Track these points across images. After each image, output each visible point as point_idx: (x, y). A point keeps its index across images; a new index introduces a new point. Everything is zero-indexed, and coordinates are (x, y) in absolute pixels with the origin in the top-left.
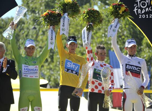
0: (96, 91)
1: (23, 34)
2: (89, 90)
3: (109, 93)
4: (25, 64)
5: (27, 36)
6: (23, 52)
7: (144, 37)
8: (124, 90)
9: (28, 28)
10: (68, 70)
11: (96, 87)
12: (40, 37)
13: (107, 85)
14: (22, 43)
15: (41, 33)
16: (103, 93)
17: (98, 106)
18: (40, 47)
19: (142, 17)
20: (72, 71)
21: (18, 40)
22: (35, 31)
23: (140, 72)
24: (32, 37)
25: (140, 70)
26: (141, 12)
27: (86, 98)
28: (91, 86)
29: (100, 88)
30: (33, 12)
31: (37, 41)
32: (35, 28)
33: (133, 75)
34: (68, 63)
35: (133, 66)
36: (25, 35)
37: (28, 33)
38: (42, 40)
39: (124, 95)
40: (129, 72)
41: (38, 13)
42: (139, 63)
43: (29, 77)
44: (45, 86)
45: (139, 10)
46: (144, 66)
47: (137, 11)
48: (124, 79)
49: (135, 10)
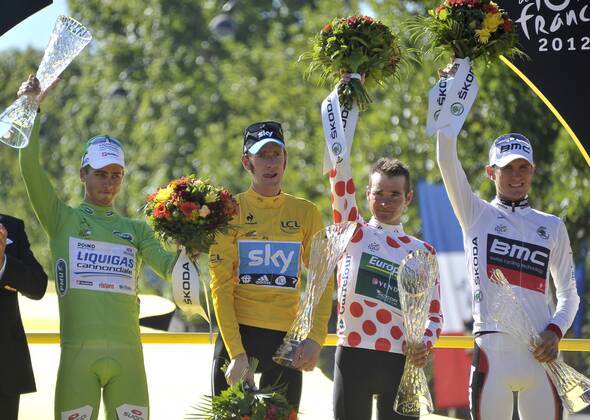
0: (368, 343)
1: (74, 115)
2: (339, 340)
4: (83, 235)
5: (89, 122)
6: (72, 187)
8: (479, 340)
9: (93, 93)
10: (255, 278)
11: (369, 328)
12: (141, 130)
14: (71, 153)
15: (144, 110)
17: (375, 402)
18: (144, 169)
19: (549, 46)
20: (272, 278)
21: (54, 141)
22: (121, 103)
23: (545, 269)
24: (112, 127)
25: (546, 261)
26: (547, 27)
27: (328, 372)
29: (383, 331)
30: (117, 28)
31: (131, 143)
32: (121, 92)
34: (251, 255)
35: (519, 243)
36: (81, 119)
37: (96, 111)
38: (150, 139)
39: (480, 358)
40: (498, 273)
41: (135, 31)
42: (542, 232)
43: (95, 287)
44: (160, 322)
45: (540, 19)
46: (560, 246)
47: (531, 23)
48: (480, 297)
49: (524, 19)
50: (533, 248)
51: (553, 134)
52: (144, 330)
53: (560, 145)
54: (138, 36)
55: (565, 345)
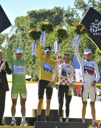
0: (63, 84)
2: (59, 83)
3: (72, 85)
4: (16, 65)
5: (17, 46)
6: (14, 57)
7: (97, 47)
8: (83, 84)
9: (18, 41)
10: (45, 69)
11: (64, 81)
12: (26, 47)
13: (71, 80)
14: (14, 51)
15: (27, 44)
16: (68, 85)
17: (65, 94)
18: (26, 54)
19: (95, 34)
20: (48, 70)
21: (12, 49)
23: (94, 71)
24: (21, 46)
25: (94, 70)
26: (95, 31)
27: (57, 88)
28: (60, 81)
29: (66, 82)
30: (22, 30)
31: (24, 49)
32: (23, 41)
33: (89, 73)
34: (45, 65)
35: (89, 67)
36: (16, 45)
37: (19, 43)
38: (27, 49)
39: (83, 87)
40: (86, 71)
41: (25, 31)
42: (93, 65)
43: (18, 74)
44: (29, 80)
45: (94, 29)
46: (96, 67)
47: (92, 30)
48: (83, 76)
49: (91, 29)
50: (92, 68)
51: (95, 49)
52: (26, 81)
53: (96, 51)
54: (26, 31)
55: (97, 85)
